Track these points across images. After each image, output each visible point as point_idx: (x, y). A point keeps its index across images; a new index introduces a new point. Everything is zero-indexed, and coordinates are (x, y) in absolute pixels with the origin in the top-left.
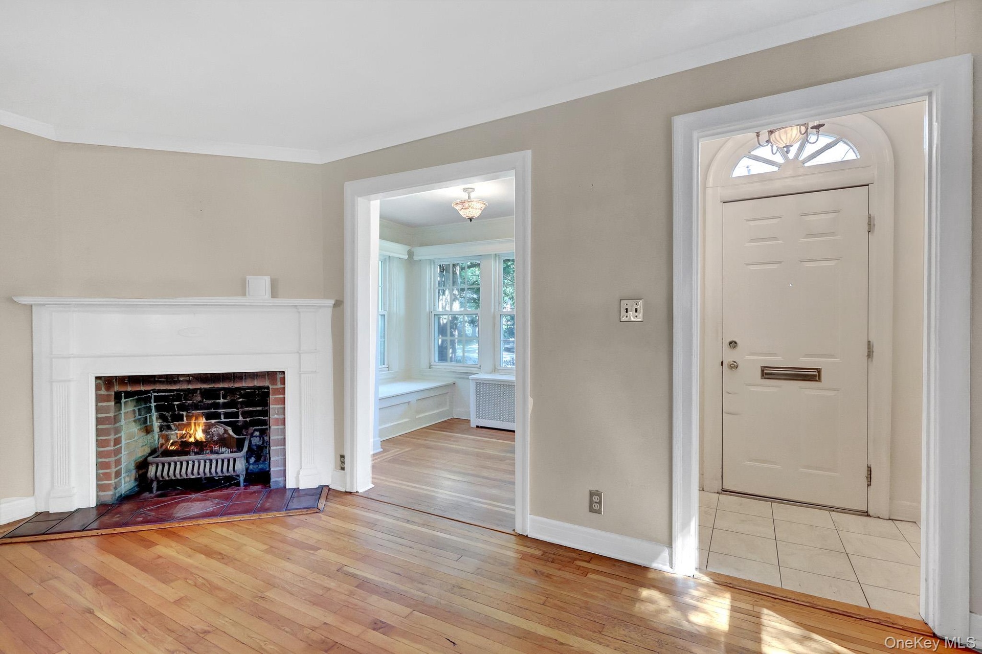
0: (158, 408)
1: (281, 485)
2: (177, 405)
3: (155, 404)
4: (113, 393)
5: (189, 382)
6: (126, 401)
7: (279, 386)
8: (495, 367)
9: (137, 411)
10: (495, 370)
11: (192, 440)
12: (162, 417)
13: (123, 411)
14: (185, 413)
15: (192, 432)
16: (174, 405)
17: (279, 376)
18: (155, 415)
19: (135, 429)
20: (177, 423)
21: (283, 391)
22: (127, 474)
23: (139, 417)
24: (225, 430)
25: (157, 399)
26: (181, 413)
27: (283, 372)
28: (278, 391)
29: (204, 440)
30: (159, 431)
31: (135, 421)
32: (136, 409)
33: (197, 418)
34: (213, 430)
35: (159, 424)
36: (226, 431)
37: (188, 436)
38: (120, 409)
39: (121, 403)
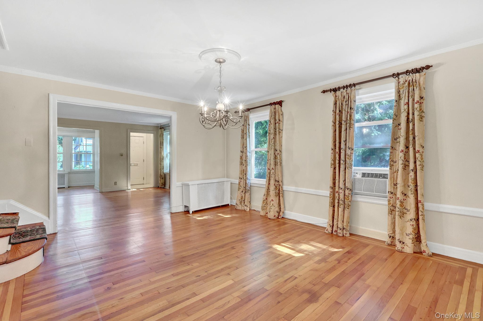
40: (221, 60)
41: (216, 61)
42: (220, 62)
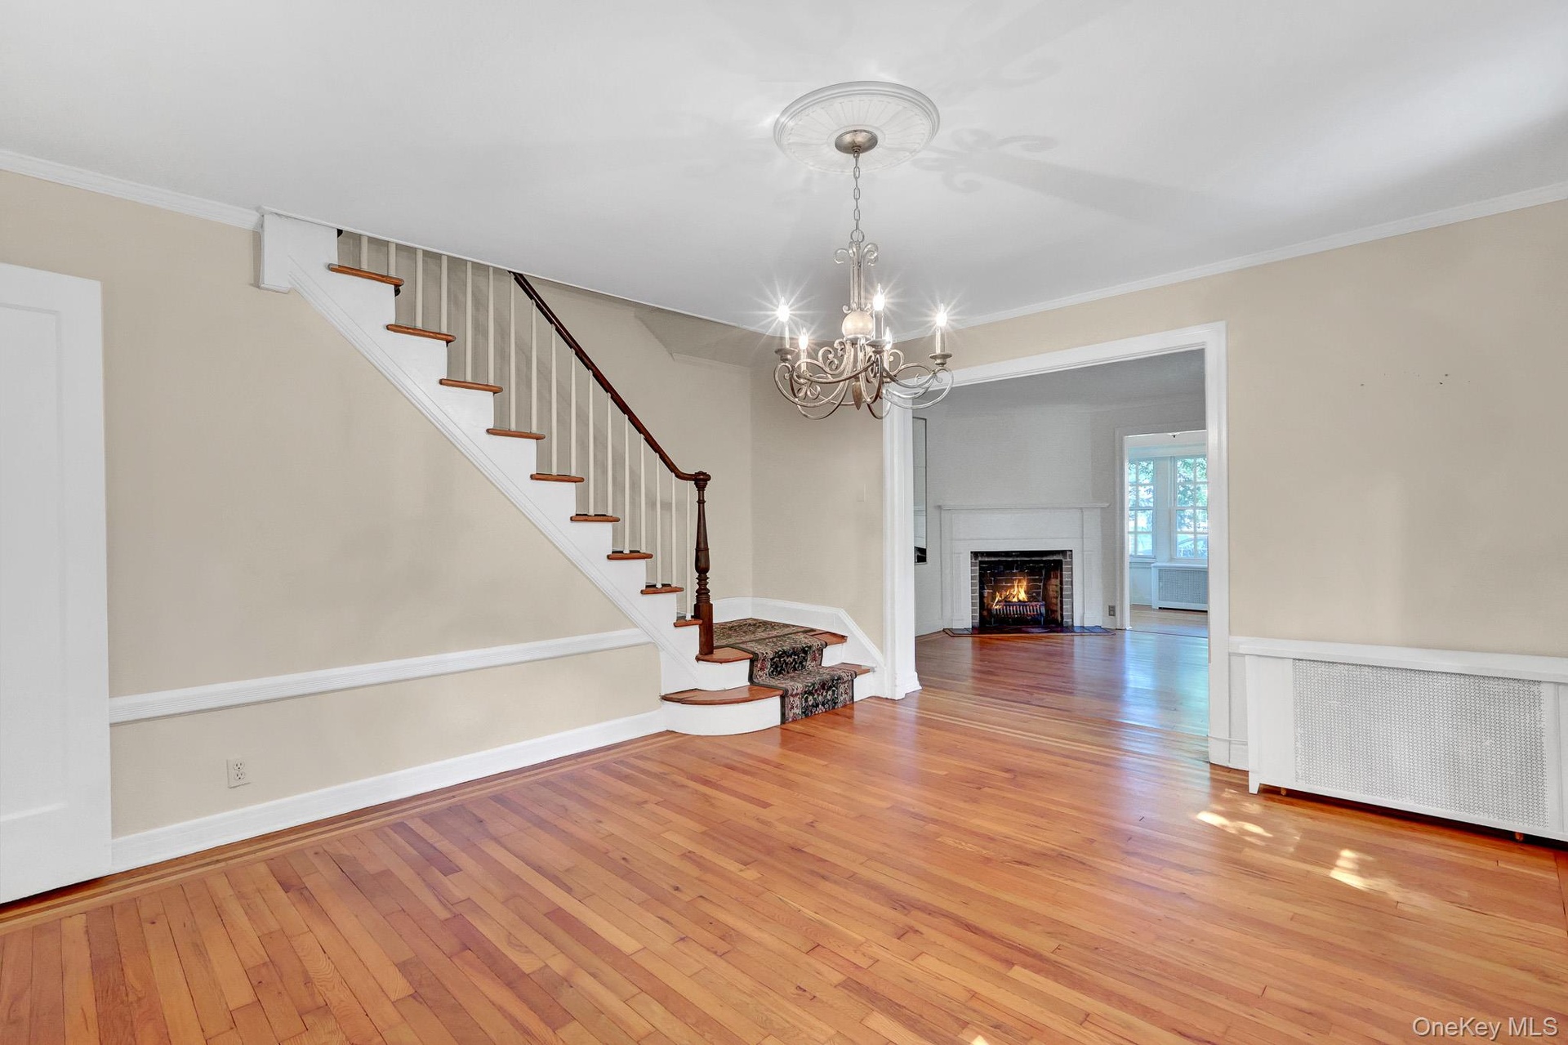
1: (1070, 623)
4: (980, 563)
5: (1017, 556)
7: (1069, 560)
8: (1171, 555)
10: (1171, 559)
11: (1015, 600)
15: (1015, 593)
17: (1068, 553)
21: (1071, 563)
27: (1071, 551)
28: (1067, 563)
33: (1020, 581)
37: (1012, 597)
40: (861, 138)
41: (841, 147)
42: (855, 149)
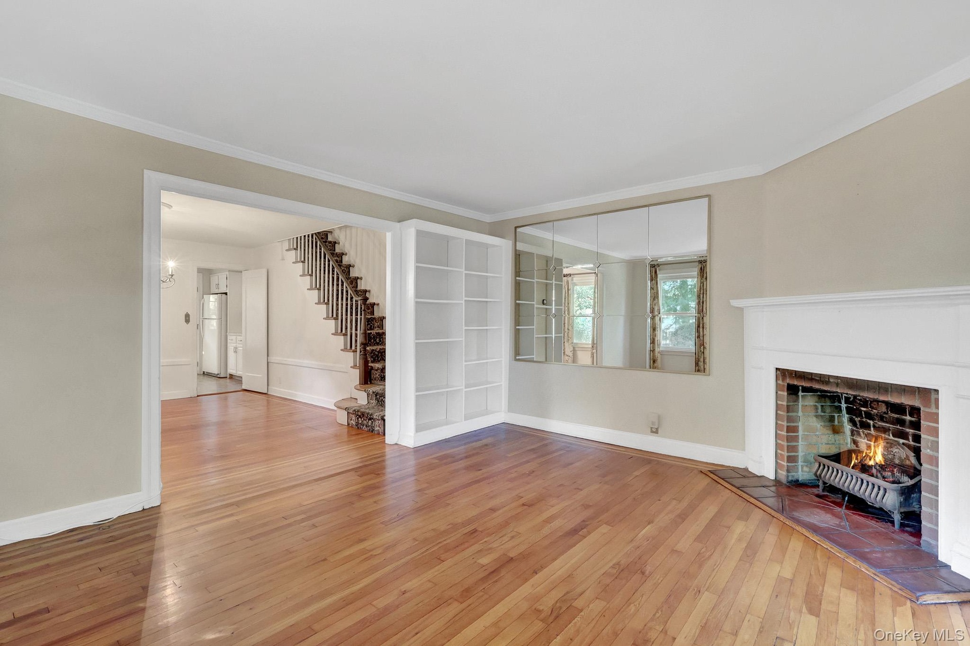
0: (849, 411)
2: (864, 411)
3: (846, 405)
4: (786, 384)
6: (804, 395)
9: (820, 407)
12: (852, 421)
13: (800, 404)
14: (871, 422)
16: (862, 411)
18: (845, 417)
19: (817, 425)
20: (866, 431)
22: (806, 464)
23: (823, 414)
24: (907, 455)
25: (847, 400)
26: (869, 421)
29: (883, 463)
30: (850, 435)
31: (817, 416)
32: (819, 405)
34: (895, 450)
35: (851, 428)
36: (907, 458)
38: (797, 400)
39: (798, 396)
